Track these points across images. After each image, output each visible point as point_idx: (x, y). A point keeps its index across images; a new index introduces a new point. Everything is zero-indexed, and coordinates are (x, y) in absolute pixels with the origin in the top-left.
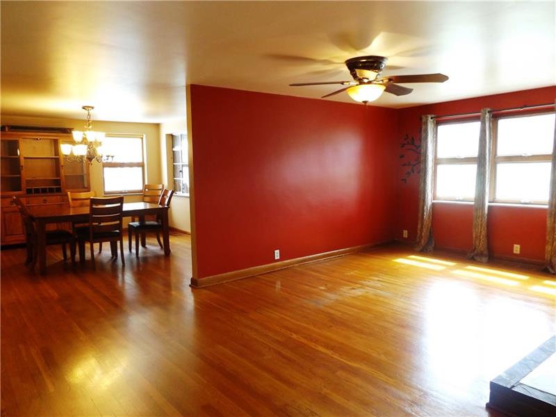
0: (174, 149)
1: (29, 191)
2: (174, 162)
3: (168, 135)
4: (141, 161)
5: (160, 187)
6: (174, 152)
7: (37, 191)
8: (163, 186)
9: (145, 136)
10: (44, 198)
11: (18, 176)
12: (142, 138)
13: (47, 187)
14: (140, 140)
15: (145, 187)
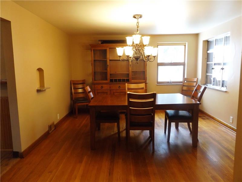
0: (208, 52)
1: (111, 81)
2: (207, 62)
3: (204, 41)
4: (183, 61)
5: (195, 80)
6: (208, 54)
7: (116, 80)
8: (198, 79)
9: (187, 43)
10: (119, 85)
11: (106, 71)
12: (185, 45)
13: (122, 78)
14: (184, 46)
15: (185, 79)
